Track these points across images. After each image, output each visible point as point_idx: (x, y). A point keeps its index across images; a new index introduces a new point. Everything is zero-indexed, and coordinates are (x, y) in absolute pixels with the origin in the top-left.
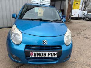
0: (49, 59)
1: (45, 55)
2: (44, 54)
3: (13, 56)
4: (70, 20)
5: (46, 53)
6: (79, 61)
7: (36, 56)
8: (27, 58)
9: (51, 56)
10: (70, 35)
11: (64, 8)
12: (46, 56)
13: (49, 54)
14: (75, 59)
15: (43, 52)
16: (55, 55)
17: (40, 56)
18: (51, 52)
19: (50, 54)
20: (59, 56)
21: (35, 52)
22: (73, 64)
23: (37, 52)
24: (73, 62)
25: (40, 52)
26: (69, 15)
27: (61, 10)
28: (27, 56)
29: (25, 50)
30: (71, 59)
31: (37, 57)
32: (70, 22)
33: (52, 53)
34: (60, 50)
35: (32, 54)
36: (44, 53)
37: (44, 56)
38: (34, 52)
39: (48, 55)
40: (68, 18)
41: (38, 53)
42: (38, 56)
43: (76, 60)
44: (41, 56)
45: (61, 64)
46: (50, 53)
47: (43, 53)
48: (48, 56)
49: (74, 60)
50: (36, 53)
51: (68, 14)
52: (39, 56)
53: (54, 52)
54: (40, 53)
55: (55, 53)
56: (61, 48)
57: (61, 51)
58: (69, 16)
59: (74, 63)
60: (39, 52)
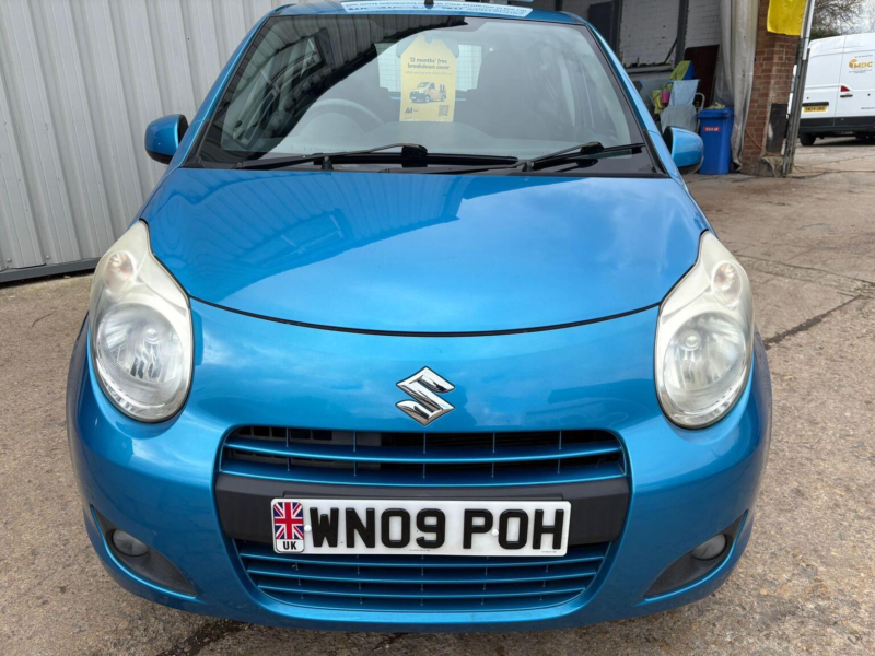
0: (479, 572)
1: (431, 537)
2: (422, 526)
3: (121, 536)
4: (790, 153)
5: (440, 515)
6: (855, 604)
7: (333, 543)
8: (249, 562)
9: (503, 541)
10: (733, 307)
11: (719, 32)
12: (440, 542)
13: (479, 521)
14: (808, 571)
15: (413, 507)
16: (547, 539)
17: (380, 549)
18: (497, 508)
19: (486, 528)
20: (599, 547)
21: (324, 506)
22: (784, 637)
23: (343, 504)
24: (783, 611)
25: (381, 506)
26: (773, 97)
27: (691, 54)
28: (244, 545)
29: (216, 475)
30: (763, 581)
31: (342, 549)
32: (783, 172)
33: (506, 516)
34: (599, 482)
35: (289, 521)
36: (423, 515)
37: (421, 542)
38: (307, 504)
39: (469, 531)
40: (769, 132)
41: (351, 514)
42: (360, 548)
43: (817, 590)
44: (387, 542)
45: (636, 629)
46: (487, 515)
47: (404, 515)
48: (467, 544)
49: (792, 585)
50: (335, 512)
51: (760, 91)
52: (370, 543)
53: (529, 507)
54: (371, 513)
55: (539, 514)
56: (618, 460)
57: (621, 488)
58: (779, 108)
59: (789, 625)
60: (361, 506)
